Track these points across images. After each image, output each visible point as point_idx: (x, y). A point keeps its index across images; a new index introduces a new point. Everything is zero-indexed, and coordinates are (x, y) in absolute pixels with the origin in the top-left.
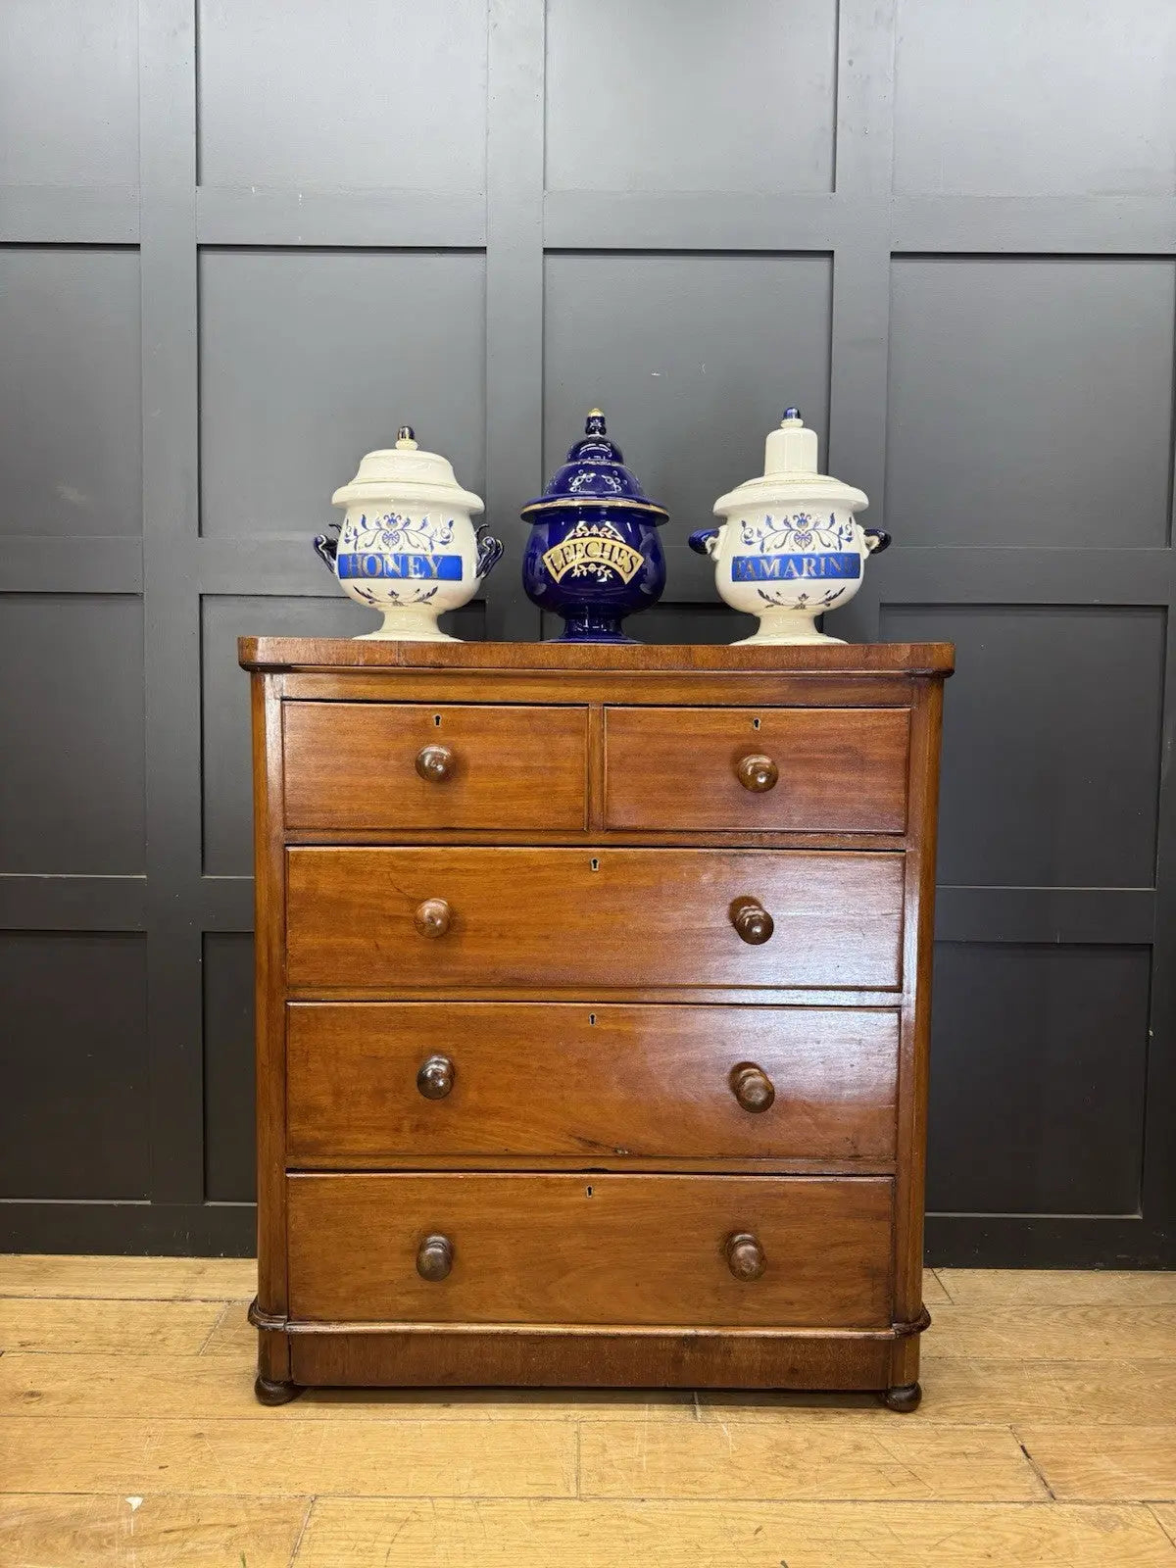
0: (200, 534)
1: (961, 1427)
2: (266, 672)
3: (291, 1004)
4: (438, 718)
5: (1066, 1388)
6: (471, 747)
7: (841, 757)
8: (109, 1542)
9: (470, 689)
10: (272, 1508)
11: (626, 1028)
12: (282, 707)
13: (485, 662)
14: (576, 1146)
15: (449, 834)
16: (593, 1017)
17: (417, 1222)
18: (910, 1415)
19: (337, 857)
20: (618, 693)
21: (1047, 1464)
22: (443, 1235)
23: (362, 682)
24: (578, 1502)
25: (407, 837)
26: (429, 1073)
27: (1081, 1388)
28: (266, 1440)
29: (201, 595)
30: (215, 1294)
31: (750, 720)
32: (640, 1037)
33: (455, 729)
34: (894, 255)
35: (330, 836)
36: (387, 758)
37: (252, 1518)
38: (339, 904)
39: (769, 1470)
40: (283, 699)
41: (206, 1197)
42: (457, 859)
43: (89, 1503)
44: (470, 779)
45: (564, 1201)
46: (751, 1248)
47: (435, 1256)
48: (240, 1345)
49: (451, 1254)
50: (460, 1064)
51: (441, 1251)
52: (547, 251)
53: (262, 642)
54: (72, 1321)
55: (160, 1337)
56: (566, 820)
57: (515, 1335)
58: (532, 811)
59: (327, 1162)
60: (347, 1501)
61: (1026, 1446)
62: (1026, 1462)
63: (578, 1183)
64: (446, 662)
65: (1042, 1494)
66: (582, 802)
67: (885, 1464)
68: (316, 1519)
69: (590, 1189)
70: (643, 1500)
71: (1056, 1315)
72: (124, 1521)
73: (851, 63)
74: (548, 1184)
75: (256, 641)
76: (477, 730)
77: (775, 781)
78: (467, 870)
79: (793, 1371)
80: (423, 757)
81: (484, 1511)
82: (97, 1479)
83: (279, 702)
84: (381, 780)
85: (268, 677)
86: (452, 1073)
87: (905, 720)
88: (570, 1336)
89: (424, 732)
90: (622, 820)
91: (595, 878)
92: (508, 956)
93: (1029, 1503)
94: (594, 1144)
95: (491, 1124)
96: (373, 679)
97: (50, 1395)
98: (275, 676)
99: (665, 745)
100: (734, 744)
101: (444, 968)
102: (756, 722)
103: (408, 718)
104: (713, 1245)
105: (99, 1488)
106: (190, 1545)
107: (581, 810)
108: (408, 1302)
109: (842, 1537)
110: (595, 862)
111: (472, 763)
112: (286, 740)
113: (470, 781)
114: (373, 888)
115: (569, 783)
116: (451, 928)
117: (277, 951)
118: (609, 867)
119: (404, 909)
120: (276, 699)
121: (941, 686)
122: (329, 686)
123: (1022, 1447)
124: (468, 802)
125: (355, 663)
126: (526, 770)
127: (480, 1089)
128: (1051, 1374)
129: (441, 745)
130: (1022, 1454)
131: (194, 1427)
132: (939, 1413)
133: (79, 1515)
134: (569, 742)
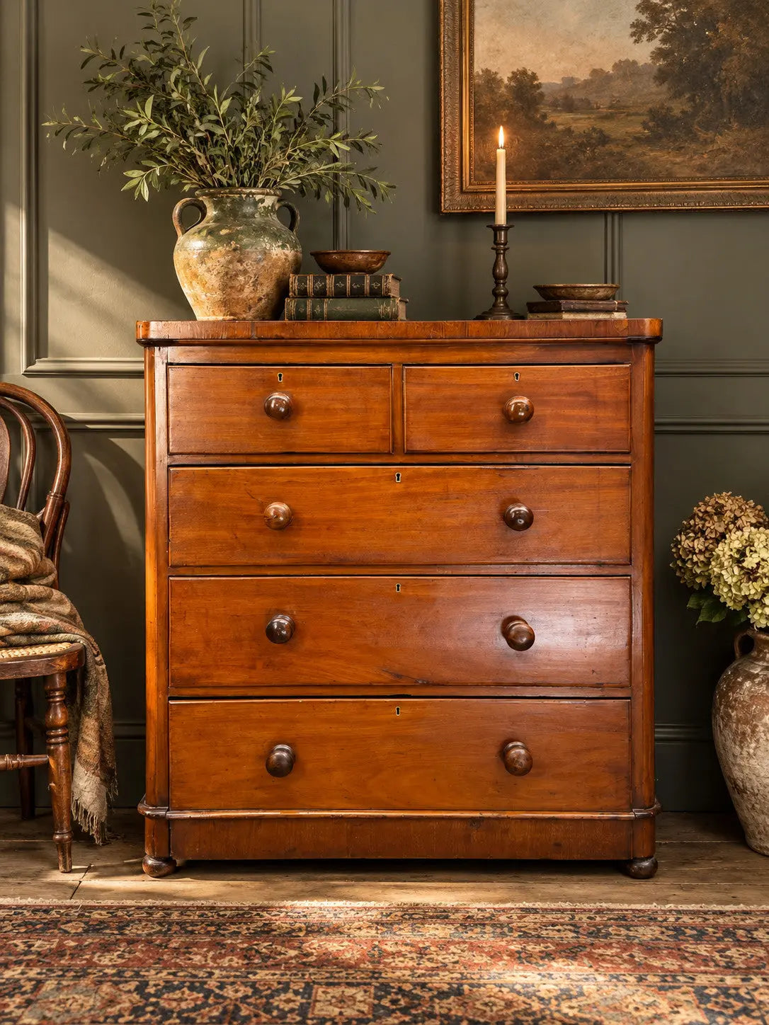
2: (156, 345)
3: (171, 578)
4: (280, 375)
6: (306, 396)
7: (581, 399)
9: (304, 354)
11: (422, 593)
12: (167, 370)
13: (315, 335)
14: (386, 678)
15: (289, 456)
16: (398, 586)
17: (268, 735)
19: (207, 474)
20: (415, 355)
22: (289, 745)
23: (224, 350)
25: (258, 459)
26: (276, 627)
31: (512, 373)
32: (434, 599)
33: (293, 383)
35: (201, 460)
36: (244, 403)
38: (208, 507)
40: (168, 364)
42: (295, 474)
44: (304, 417)
45: (379, 718)
46: (523, 752)
47: (280, 758)
49: (293, 759)
50: (299, 620)
51: (285, 755)
53: (153, 324)
56: (376, 446)
57: (342, 817)
58: (351, 440)
59: (200, 692)
63: (391, 705)
64: (286, 335)
66: (388, 432)
69: (398, 709)
74: (366, 706)
75: (149, 326)
76: (311, 383)
77: (531, 415)
78: (303, 482)
79: (557, 845)
80: (271, 402)
83: (165, 365)
84: (236, 419)
85: (157, 348)
86: (293, 627)
87: (628, 372)
88: (384, 818)
89: (272, 386)
90: (418, 446)
91: (399, 487)
92: (334, 543)
94: (399, 676)
95: (323, 663)
96: (233, 349)
98: (162, 348)
99: (447, 392)
100: (501, 392)
101: (287, 552)
102: (517, 375)
103: (259, 375)
104: (493, 751)
107: (386, 439)
108: (260, 795)
110: (398, 476)
111: (306, 406)
112: (170, 393)
113: (305, 419)
114: (233, 495)
115: (378, 419)
116: (289, 525)
117: (161, 541)
118: (409, 479)
119: (253, 509)
120: (162, 364)
121: (652, 349)
122: (199, 354)
124: (303, 434)
125: (220, 338)
126: (347, 410)
127: (314, 638)
129: (283, 393)
134: (378, 391)
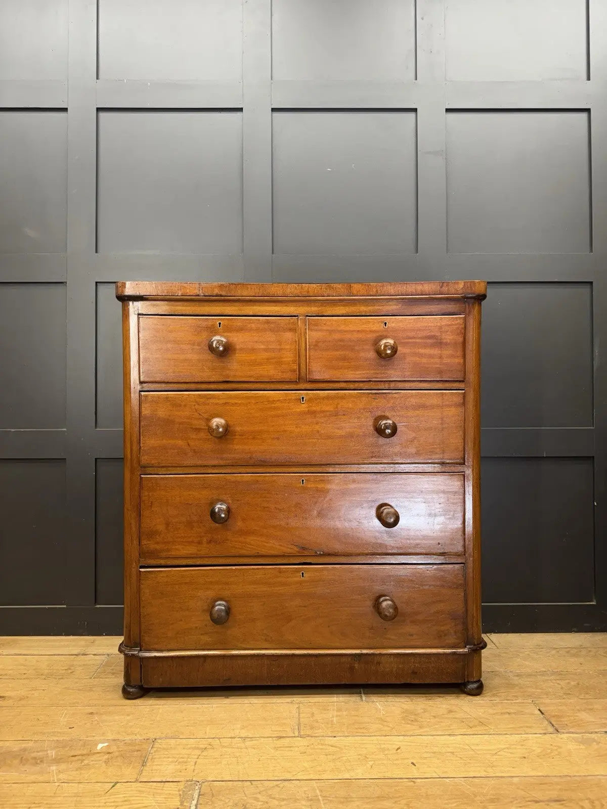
0: (96, 252)
1: (506, 701)
2: (130, 300)
3: (142, 476)
4: (220, 324)
5: (561, 683)
6: (237, 339)
7: (430, 341)
8: (41, 761)
9: (237, 308)
10: (130, 744)
11: (320, 486)
12: (138, 318)
13: (245, 293)
14: (295, 551)
15: (227, 384)
16: (303, 480)
17: (211, 594)
18: (478, 697)
19: (167, 398)
20: (314, 309)
21: (554, 716)
22: (225, 601)
23: (180, 305)
24: (299, 739)
25: (204, 386)
26: (217, 510)
27: (569, 683)
28: (128, 715)
29: (96, 283)
30: (101, 651)
31: (382, 322)
32: (328, 491)
33: (228, 329)
34: (448, 110)
35: (163, 386)
36: (194, 344)
37: (120, 749)
38: (168, 422)
39: (403, 722)
40: (139, 314)
41: (96, 602)
42: (230, 397)
43: (31, 744)
44: (237, 355)
45: (290, 580)
46: (390, 602)
47: (220, 610)
48: (113, 674)
49: (228, 611)
50: (234, 507)
51: (223, 608)
52: (273, 110)
53: (128, 284)
54: (22, 665)
55: (70, 671)
56: (288, 376)
57: (263, 655)
58: (271, 372)
59: (163, 562)
60: (173, 741)
61: (541, 709)
62: (542, 716)
63: (297, 571)
64: (224, 293)
65: (551, 729)
66: (296, 367)
67: (465, 718)
68: (155, 749)
69: (303, 573)
70: (335, 737)
71: (554, 652)
72: (49, 752)
73: (422, 19)
74: (280, 571)
75: (125, 284)
76: (241, 330)
77: (396, 352)
78: (236, 403)
79: (414, 673)
80: (212, 342)
81: (248, 743)
82: (34, 734)
83: (136, 316)
84: (189, 356)
85: (131, 303)
86: (229, 511)
87: (461, 321)
88: (293, 655)
89: (213, 331)
90: (317, 376)
91: (303, 407)
92: (257, 449)
93: (545, 734)
94: (304, 549)
95: (250, 539)
96: (186, 303)
97: (10, 698)
98: (135, 303)
99: (337, 336)
100: (375, 335)
101: (224, 456)
102: (385, 323)
103: (204, 324)
104: (369, 603)
105: (36, 738)
106: (86, 762)
107: (294, 371)
108: (205, 639)
109: (444, 751)
110: (303, 398)
111: (238, 347)
112: (140, 336)
113: (238, 356)
114: (187, 413)
115: (288, 357)
116: (226, 434)
117: (135, 448)
118: (310, 400)
119: (202, 424)
120: (135, 314)
121: (480, 304)
122: (163, 307)
123: (539, 710)
124: (236, 368)
125: (176, 295)
126: (266, 350)
127: (244, 520)
128: (552, 677)
129: (221, 336)
130: (539, 712)
131: (90, 710)
132: (494, 695)
133: (25, 750)
134: (289, 335)
